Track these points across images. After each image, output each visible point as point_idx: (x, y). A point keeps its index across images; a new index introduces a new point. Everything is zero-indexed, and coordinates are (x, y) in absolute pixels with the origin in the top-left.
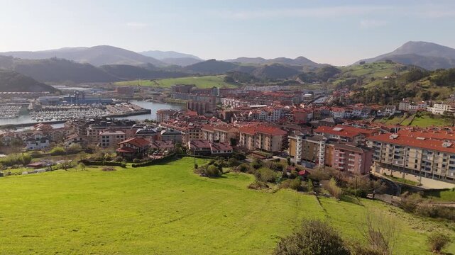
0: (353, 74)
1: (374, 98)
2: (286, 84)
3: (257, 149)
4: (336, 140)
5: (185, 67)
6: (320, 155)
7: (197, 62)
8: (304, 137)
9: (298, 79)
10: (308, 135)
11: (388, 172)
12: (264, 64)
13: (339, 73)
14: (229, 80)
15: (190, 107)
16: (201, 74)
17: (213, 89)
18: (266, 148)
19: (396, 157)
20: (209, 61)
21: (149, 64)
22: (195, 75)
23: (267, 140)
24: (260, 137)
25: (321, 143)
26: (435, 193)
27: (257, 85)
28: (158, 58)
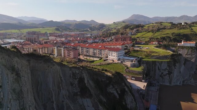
0: (110, 27)
1: (108, 35)
2: (83, 31)
3: (44, 53)
4: (67, 47)
5: (38, 24)
6: (62, 53)
7: (45, 22)
8: (57, 47)
9: (88, 29)
10: (59, 46)
11: (86, 57)
12: (75, 23)
13: (105, 26)
14: (57, 29)
15: (27, 40)
16: (44, 27)
17: (45, 33)
18: (46, 52)
19: (87, 52)
20: (50, 21)
21: (19, 23)
22: (41, 28)
23: (46, 49)
24: (44, 48)
25: (62, 48)
26: (93, 61)
27: (70, 32)
28: (26, 20)
